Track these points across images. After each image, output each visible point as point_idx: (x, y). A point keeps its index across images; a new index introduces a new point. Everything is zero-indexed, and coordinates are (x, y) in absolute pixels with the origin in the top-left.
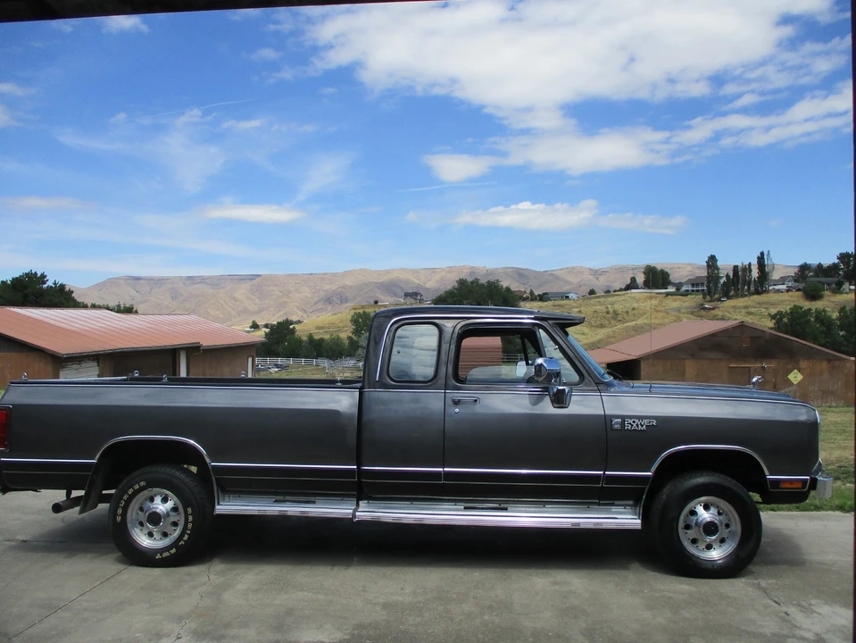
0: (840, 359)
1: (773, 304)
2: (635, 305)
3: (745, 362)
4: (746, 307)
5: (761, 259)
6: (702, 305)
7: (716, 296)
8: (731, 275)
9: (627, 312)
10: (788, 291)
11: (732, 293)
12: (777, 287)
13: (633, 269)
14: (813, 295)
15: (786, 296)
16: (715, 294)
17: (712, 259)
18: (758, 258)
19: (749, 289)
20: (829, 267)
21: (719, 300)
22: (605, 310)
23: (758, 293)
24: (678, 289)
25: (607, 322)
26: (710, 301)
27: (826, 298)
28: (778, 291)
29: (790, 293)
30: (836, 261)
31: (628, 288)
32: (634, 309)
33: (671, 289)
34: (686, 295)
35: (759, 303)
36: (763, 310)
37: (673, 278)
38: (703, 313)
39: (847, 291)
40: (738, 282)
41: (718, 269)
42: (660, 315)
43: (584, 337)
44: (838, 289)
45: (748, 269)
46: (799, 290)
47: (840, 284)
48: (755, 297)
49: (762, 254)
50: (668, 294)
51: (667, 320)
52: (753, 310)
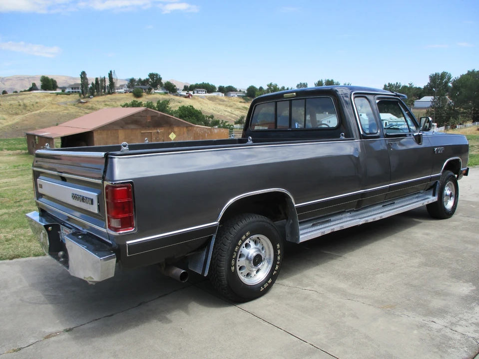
0: (191, 126)
1: (119, 100)
2: (38, 100)
3: (149, 130)
4: (104, 101)
5: (110, 75)
6: (79, 100)
7: (87, 95)
8: (94, 82)
9: (33, 105)
10: (125, 93)
11: (95, 94)
12: (119, 91)
13: (28, 78)
14: (138, 95)
15: (124, 96)
16: (86, 94)
17: (83, 74)
18: (109, 74)
19: (105, 91)
20: (144, 80)
21: (89, 97)
22: (18, 104)
23: (109, 93)
24: (63, 91)
25: (20, 112)
26: (84, 98)
27: (144, 97)
28: (120, 93)
29: (127, 94)
30: (148, 77)
31: (31, 89)
32: (37, 103)
33: (59, 91)
34: (69, 94)
35: (111, 99)
36: (114, 103)
37: (59, 84)
38: (80, 105)
39: (153, 93)
40: (99, 87)
41: (87, 79)
42: (54, 106)
43: (5, 121)
44: (149, 92)
45: (103, 80)
46: (131, 92)
47: (150, 89)
48: (109, 96)
49: (111, 72)
50: (58, 94)
51: (59, 109)
52: (108, 103)
